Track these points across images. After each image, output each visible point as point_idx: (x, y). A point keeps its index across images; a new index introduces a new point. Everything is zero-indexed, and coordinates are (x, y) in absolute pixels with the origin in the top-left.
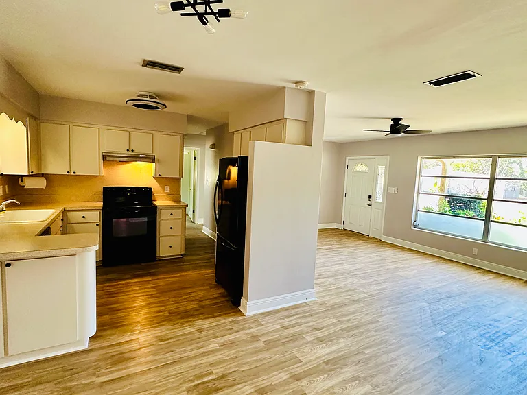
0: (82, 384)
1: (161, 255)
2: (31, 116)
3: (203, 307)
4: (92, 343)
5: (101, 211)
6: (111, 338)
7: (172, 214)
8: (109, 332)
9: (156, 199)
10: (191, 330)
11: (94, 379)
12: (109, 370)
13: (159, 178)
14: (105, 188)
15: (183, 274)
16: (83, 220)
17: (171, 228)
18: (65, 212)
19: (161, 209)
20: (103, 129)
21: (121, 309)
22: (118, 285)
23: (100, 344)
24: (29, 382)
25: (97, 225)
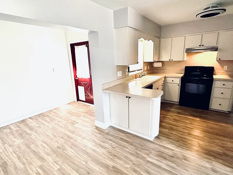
0: (142, 156)
1: (212, 108)
2: (156, 37)
3: (226, 155)
4: (155, 140)
5: (181, 79)
6: (163, 142)
7: (224, 85)
8: (164, 138)
9: (216, 74)
10: (208, 165)
11: (146, 156)
12: (153, 157)
13: (219, 61)
14: (186, 67)
15: (223, 125)
16: (172, 82)
17: (222, 93)
18: (165, 78)
19: (216, 80)
20: (187, 36)
21: (175, 130)
22: (181, 116)
23: (158, 142)
24: (130, 142)
25: (178, 85)
